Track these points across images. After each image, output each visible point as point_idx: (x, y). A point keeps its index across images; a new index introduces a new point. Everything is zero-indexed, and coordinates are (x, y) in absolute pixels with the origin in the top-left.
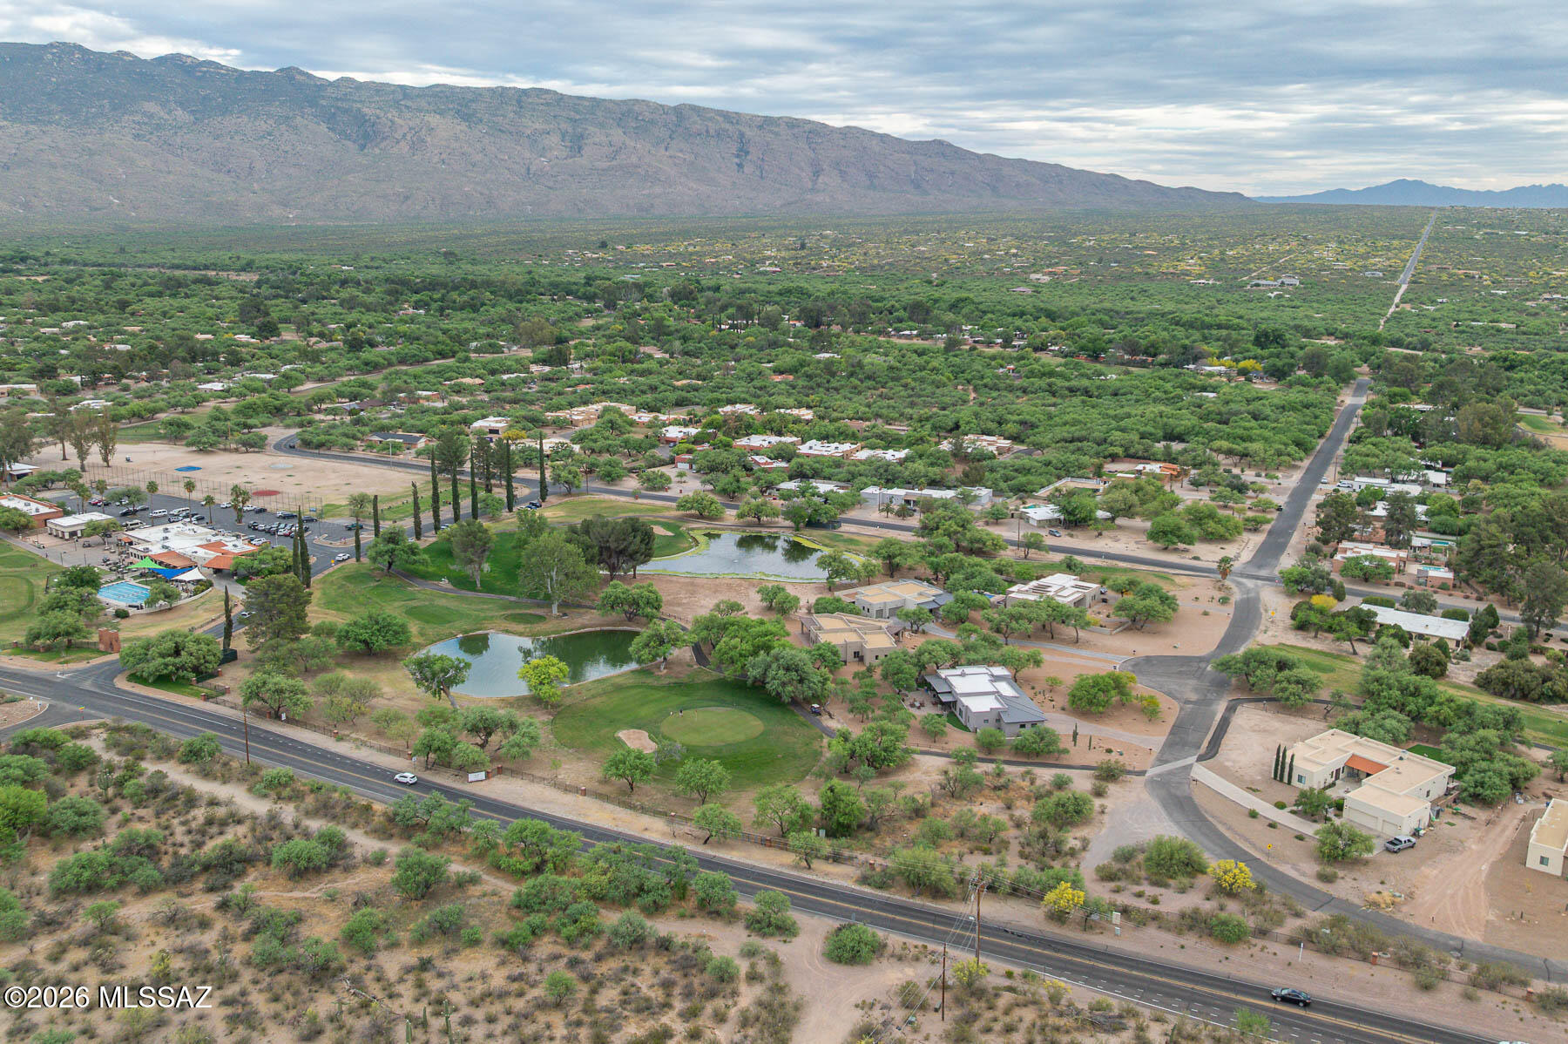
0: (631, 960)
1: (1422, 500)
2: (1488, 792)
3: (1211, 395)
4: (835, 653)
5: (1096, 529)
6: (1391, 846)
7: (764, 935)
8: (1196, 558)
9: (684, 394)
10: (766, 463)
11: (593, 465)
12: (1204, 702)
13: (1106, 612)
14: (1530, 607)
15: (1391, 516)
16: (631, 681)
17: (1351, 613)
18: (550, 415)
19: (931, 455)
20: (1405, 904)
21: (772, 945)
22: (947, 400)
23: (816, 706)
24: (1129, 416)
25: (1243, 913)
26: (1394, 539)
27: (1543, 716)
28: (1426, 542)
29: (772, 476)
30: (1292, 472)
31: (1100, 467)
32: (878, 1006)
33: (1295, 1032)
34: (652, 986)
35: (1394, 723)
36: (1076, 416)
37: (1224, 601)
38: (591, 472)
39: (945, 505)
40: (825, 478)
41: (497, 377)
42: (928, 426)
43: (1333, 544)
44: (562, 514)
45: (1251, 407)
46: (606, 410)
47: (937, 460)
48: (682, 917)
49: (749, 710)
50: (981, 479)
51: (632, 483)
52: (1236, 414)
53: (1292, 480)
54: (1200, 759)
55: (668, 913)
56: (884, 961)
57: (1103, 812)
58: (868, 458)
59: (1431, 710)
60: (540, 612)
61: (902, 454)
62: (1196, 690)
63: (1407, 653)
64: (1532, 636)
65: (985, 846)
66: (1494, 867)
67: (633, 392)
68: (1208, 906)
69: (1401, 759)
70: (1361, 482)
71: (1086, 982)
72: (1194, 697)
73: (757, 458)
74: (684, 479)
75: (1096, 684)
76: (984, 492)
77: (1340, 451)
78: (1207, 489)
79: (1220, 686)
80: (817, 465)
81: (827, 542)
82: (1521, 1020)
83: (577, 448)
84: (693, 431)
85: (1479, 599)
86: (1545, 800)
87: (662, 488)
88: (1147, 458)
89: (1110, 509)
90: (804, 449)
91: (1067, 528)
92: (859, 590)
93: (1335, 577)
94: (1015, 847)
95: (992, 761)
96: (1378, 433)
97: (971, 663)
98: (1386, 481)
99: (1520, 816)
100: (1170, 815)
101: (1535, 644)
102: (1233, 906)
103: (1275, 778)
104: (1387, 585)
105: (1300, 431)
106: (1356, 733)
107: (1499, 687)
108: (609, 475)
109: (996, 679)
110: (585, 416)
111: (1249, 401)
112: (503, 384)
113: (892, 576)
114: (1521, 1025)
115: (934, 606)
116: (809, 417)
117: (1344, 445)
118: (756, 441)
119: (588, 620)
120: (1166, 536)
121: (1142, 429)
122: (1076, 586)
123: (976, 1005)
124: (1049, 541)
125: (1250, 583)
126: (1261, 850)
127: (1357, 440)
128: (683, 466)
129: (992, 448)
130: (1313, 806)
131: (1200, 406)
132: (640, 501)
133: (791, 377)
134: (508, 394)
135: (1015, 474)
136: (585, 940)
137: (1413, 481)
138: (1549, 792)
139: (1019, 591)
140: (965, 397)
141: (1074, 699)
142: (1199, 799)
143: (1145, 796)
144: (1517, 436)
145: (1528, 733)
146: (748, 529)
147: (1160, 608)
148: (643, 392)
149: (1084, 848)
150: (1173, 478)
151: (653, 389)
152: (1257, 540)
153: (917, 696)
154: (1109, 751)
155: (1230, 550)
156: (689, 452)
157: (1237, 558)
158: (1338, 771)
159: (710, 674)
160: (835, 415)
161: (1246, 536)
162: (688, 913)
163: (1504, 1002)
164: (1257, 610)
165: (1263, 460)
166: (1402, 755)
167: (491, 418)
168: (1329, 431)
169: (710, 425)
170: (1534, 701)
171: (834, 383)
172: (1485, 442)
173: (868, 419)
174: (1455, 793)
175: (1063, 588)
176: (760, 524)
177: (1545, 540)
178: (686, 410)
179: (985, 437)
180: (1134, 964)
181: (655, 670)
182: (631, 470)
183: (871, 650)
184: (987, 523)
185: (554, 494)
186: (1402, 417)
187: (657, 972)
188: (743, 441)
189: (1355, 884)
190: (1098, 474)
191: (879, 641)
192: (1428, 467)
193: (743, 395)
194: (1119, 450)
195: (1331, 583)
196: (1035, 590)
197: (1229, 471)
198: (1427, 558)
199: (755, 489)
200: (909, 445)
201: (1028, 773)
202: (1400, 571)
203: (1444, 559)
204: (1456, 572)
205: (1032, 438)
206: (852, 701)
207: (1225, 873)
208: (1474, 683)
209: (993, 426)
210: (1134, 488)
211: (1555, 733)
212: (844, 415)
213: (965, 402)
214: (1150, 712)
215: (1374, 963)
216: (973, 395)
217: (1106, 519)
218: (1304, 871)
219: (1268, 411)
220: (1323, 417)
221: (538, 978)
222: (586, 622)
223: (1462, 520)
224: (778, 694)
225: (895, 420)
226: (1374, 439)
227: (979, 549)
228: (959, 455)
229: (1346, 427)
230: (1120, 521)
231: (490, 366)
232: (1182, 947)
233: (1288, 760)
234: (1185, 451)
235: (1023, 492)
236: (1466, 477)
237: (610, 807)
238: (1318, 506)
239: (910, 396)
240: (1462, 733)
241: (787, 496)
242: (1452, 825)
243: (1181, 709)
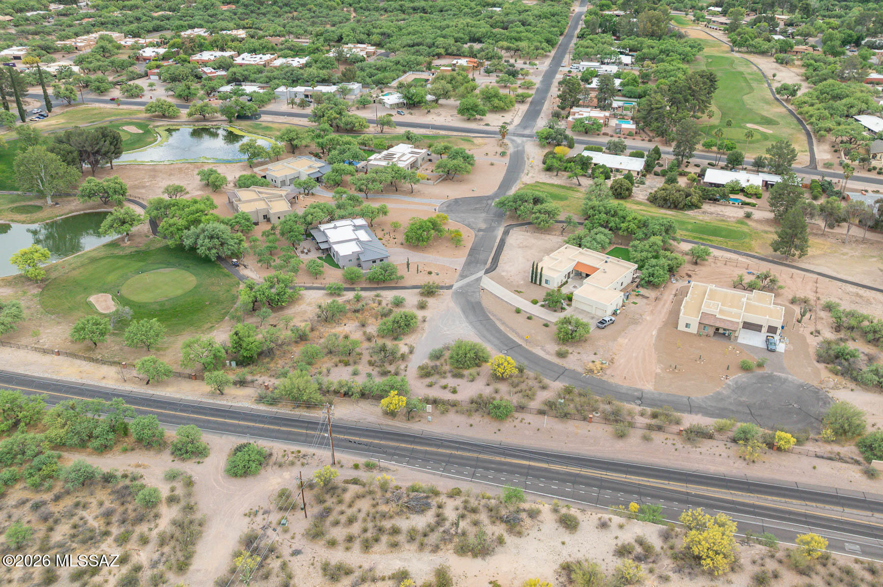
0: (82, 496)
1: (618, 76)
2: (656, 280)
3: (498, 9)
4: (248, 220)
5: (426, 108)
6: (600, 325)
7: (184, 460)
8: (487, 125)
9: (158, 22)
10: (211, 73)
11: (87, 81)
12: (490, 229)
13: (431, 168)
14: (678, 146)
15: (601, 90)
16: (102, 254)
17: (577, 159)
18: (59, 43)
19: (323, 60)
20: (609, 368)
21: (189, 467)
22: (336, 19)
23: (235, 260)
24: (448, 27)
25: (509, 393)
26: (603, 105)
27: (685, 219)
28: (621, 104)
29: (213, 84)
30: (544, 60)
31: (430, 63)
32: (261, 512)
33: (542, 482)
34: (97, 517)
35: (603, 237)
36: (415, 28)
37: (503, 154)
38: (87, 86)
39: (329, 98)
40: (251, 81)
41: (23, 15)
42: (322, 39)
43: (567, 109)
44: (63, 121)
45: (521, 17)
46: (102, 38)
47: (327, 65)
48: (125, 450)
49: (187, 268)
50: (354, 77)
51: (116, 93)
52: (512, 22)
53: (544, 65)
54: (487, 272)
55: (115, 449)
56: (269, 469)
57: (424, 321)
58: (281, 65)
59: (623, 225)
60: (38, 203)
61: (303, 61)
62: (485, 221)
63: (609, 183)
64: (679, 164)
65: (346, 359)
66: (660, 331)
67: (123, 22)
68: (487, 391)
69: (606, 262)
70: (585, 65)
71: (408, 463)
72: (483, 226)
73: (205, 69)
74: (154, 88)
75: (421, 227)
76: (355, 86)
77: (572, 45)
78: (494, 74)
79: (500, 216)
80: (246, 73)
81: (251, 130)
82: (676, 450)
83: (76, 69)
84: (162, 51)
85: (650, 141)
86: (686, 278)
87: (138, 96)
88: (459, 55)
89: (435, 94)
90: (239, 60)
91: (409, 108)
92: (270, 166)
93: (569, 133)
94: (366, 358)
95: (353, 289)
96: (594, 32)
97: (342, 218)
98: (598, 64)
99: (674, 292)
100: (467, 317)
101: (680, 170)
102: (503, 387)
103: (532, 282)
104: (598, 135)
105: (549, 32)
106: (580, 246)
107: (662, 202)
108: (98, 88)
109: (357, 228)
110: (86, 43)
111: (520, 13)
112: (27, 19)
113: (293, 153)
114: (676, 453)
115: (319, 175)
116: (244, 36)
117: (575, 40)
118: (206, 56)
119: (74, 206)
120: (469, 111)
121: (456, 35)
122: (412, 153)
123: (330, 501)
124: (396, 118)
125: (519, 140)
126: (522, 338)
127: (581, 37)
128: (154, 78)
129: (363, 54)
130: (554, 302)
131: (491, 18)
132: (121, 107)
133: (234, 7)
134: (32, 28)
135: (376, 72)
136: (46, 485)
137: (613, 63)
138: (689, 273)
139: (375, 159)
140: (348, 17)
141: (408, 239)
142: (486, 303)
143: (452, 304)
144: (670, 30)
145: (679, 234)
146: (196, 124)
147: (463, 166)
148: (131, 22)
149: (411, 352)
150: (475, 68)
151: (138, 19)
152: (523, 108)
153: (306, 244)
154: (430, 273)
155: (508, 117)
156: (158, 67)
157: (511, 123)
158: (569, 273)
159: (160, 242)
160: (261, 33)
161: (517, 106)
162: (129, 447)
163: (667, 439)
164: (523, 158)
165: (528, 53)
166: (607, 260)
167: (15, 48)
168: (566, 31)
169: (173, 46)
170: (681, 209)
171: (263, 10)
172: (652, 35)
173: (283, 36)
174: (638, 280)
175: (404, 155)
176: (205, 119)
177: (686, 101)
178: (158, 34)
179: (359, 45)
180: (439, 443)
181: (121, 243)
182: (117, 83)
183: (275, 214)
184: (358, 108)
185: (57, 106)
186: (607, 20)
187: (101, 504)
188: (197, 57)
189: (579, 357)
190: (429, 68)
191: (280, 207)
192: (622, 53)
193: (199, 22)
194: (442, 51)
195: (566, 137)
196: (386, 158)
197: (508, 61)
198: (621, 115)
199: (201, 93)
200: (310, 53)
201: (377, 296)
202: (606, 125)
203: (630, 114)
204: (637, 123)
205: (388, 45)
206: (259, 255)
207: (499, 366)
208: (648, 200)
209: (364, 37)
210: (449, 78)
211: (692, 231)
212: (266, 34)
213: (348, 20)
214: (456, 240)
215: (590, 422)
216: (354, 14)
217: (433, 101)
218: (547, 350)
219: (531, 19)
220: (563, 22)
221: (7, 524)
222: (73, 208)
223: (640, 88)
224: (206, 256)
225: (302, 35)
226: (591, 36)
227: (351, 129)
228: (341, 59)
229: (575, 28)
230: (441, 101)
231: (17, 6)
232: (471, 425)
233: (539, 271)
234: (482, 50)
235: (381, 84)
236: (642, 59)
237: (78, 362)
238: (560, 83)
239: (313, 17)
240: (641, 240)
241: (225, 97)
242: (636, 303)
243: (476, 236)
